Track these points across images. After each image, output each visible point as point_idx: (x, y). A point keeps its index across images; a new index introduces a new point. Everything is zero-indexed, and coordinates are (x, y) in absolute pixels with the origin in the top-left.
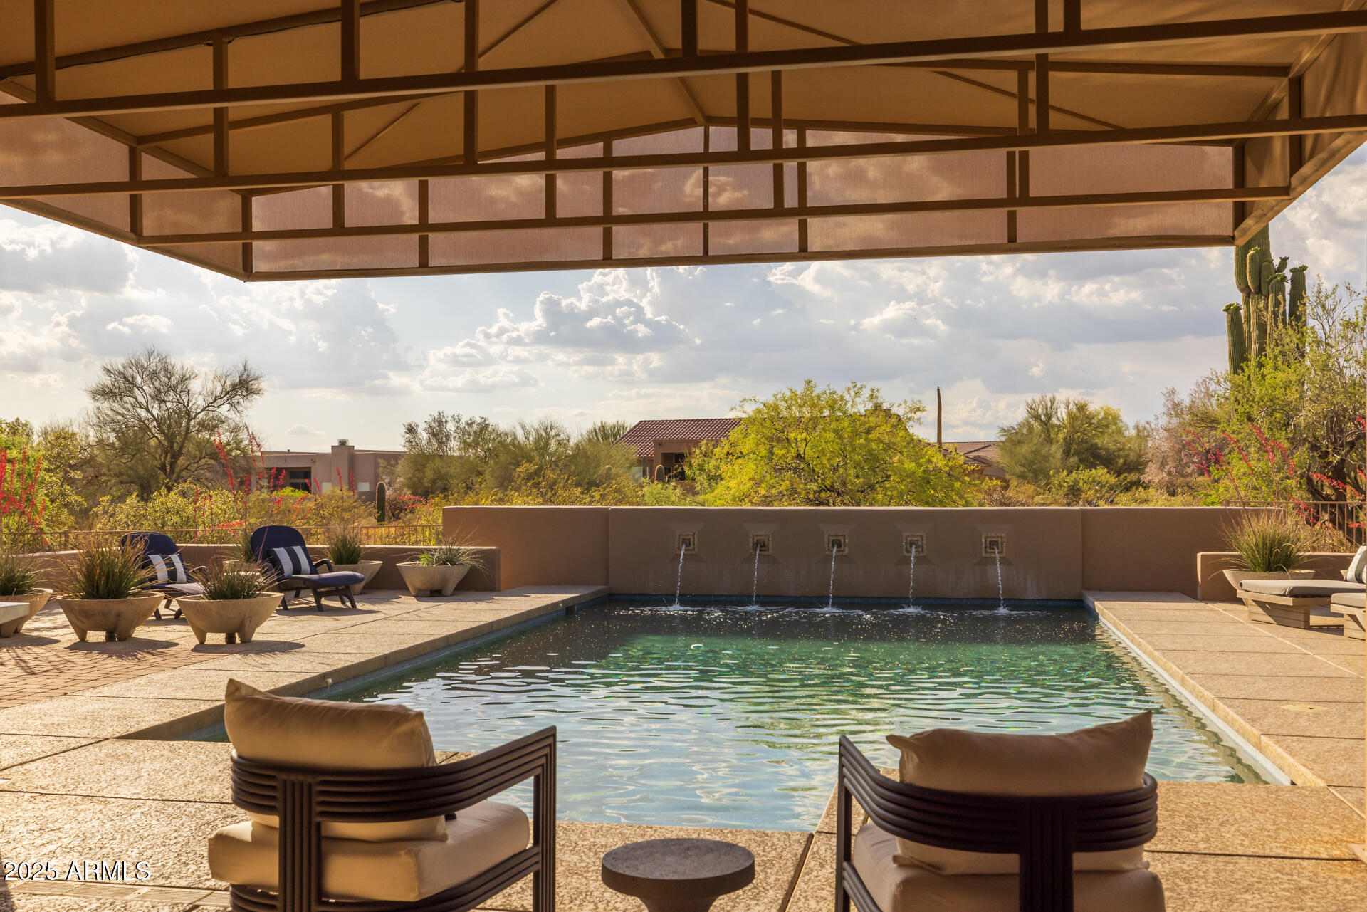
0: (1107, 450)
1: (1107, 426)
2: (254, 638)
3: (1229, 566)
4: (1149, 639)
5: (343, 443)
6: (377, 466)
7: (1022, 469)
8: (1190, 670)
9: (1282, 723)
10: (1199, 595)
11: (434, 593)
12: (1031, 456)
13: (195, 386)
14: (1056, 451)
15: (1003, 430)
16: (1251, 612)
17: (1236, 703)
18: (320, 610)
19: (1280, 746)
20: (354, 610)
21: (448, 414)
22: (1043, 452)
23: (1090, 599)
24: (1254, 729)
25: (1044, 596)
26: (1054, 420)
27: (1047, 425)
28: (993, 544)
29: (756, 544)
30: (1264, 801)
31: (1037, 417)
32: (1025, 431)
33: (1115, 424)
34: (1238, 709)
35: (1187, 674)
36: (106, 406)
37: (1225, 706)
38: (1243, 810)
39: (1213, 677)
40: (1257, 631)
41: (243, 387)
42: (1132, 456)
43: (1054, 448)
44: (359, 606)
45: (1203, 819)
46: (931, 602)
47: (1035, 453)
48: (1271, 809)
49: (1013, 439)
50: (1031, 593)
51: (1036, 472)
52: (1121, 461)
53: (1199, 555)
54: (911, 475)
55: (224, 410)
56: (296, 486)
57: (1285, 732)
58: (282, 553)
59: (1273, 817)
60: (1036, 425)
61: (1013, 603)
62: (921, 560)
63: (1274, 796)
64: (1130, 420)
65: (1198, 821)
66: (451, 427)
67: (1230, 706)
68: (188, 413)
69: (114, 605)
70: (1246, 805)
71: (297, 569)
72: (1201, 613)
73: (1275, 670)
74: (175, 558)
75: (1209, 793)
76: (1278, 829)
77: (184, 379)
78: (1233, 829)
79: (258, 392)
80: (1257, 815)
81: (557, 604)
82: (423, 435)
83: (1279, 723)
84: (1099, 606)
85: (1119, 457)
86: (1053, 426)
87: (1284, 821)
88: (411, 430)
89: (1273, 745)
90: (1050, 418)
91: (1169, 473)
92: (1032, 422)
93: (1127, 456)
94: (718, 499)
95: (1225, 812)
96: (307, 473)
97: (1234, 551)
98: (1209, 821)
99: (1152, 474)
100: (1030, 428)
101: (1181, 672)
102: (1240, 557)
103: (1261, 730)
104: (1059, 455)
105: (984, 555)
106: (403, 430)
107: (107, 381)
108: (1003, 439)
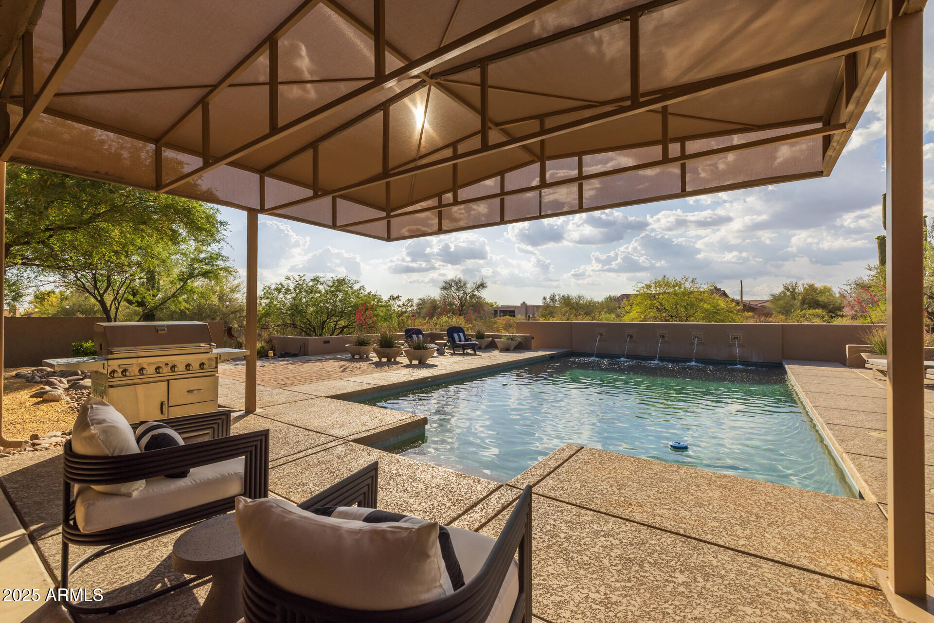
0: (824, 302)
1: (824, 293)
2: (427, 362)
3: (864, 351)
4: (803, 385)
5: (524, 303)
6: (534, 309)
7: (780, 309)
8: (818, 404)
9: (864, 445)
10: (847, 364)
11: (506, 350)
12: (785, 305)
13: (468, 286)
14: (797, 303)
15: (772, 295)
16: (874, 375)
17: (837, 428)
18: (464, 354)
19: (854, 463)
20: (475, 354)
21: (556, 294)
22: (791, 303)
23: (784, 363)
24: (840, 447)
25: (761, 361)
26: (797, 290)
27: (793, 293)
28: (735, 338)
29: (628, 336)
30: (817, 508)
31: (788, 290)
32: (782, 295)
33: (829, 292)
34: (836, 432)
35: (814, 406)
36: (445, 292)
37: (828, 429)
38: (795, 514)
39: (831, 409)
40: (875, 384)
41: (482, 286)
42: (837, 305)
43: (796, 302)
44: (478, 353)
45: (757, 516)
46: (705, 361)
47: (787, 303)
48: (818, 517)
49: (776, 299)
50: (755, 359)
51: (786, 311)
52: (832, 306)
53: (847, 346)
54: (707, 310)
55: (476, 293)
56: (510, 316)
57: (862, 452)
58: (455, 335)
59: (817, 525)
60: (788, 293)
61: (742, 363)
62: (698, 344)
63: (827, 505)
64: (836, 291)
65: (753, 518)
66: (557, 298)
67: (831, 429)
68: (466, 294)
69: (387, 350)
70: (801, 509)
71: (460, 341)
72: (845, 373)
73: (876, 409)
74: (420, 336)
75: (777, 494)
76: (815, 538)
77: (465, 284)
78: (776, 531)
79: (486, 287)
80: (805, 520)
81: (546, 355)
82: (548, 300)
83: (861, 445)
84: (786, 366)
85: (830, 305)
86: (796, 293)
87: (825, 530)
88: (545, 298)
89: (849, 461)
90: (794, 290)
91: (856, 311)
92: (786, 291)
93: (835, 304)
94: (626, 320)
95: (780, 514)
96: (513, 312)
97: (868, 344)
98: (762, 520)
99: (847, 311)
100: (785, 294)
101: (811, 405)
102: (871, 347)
103: (844, 449)
104: (799, 304)
105: (731, 342)
106: (542, 299)
107: (444, 285)
108: (772, 298)
